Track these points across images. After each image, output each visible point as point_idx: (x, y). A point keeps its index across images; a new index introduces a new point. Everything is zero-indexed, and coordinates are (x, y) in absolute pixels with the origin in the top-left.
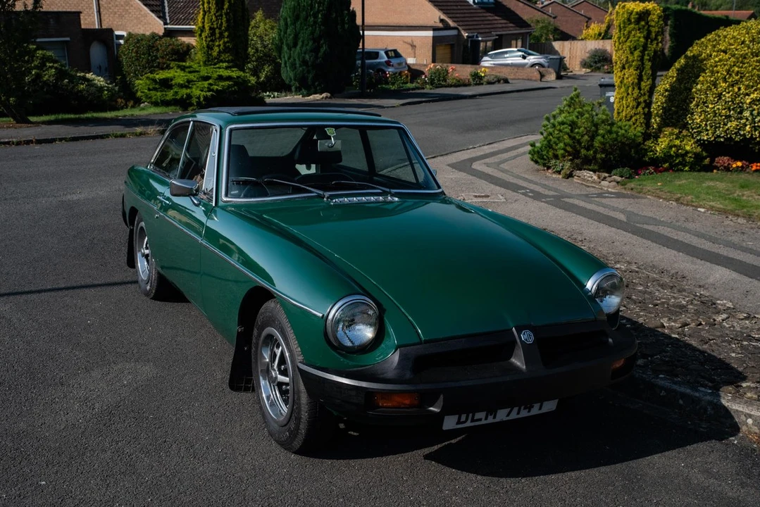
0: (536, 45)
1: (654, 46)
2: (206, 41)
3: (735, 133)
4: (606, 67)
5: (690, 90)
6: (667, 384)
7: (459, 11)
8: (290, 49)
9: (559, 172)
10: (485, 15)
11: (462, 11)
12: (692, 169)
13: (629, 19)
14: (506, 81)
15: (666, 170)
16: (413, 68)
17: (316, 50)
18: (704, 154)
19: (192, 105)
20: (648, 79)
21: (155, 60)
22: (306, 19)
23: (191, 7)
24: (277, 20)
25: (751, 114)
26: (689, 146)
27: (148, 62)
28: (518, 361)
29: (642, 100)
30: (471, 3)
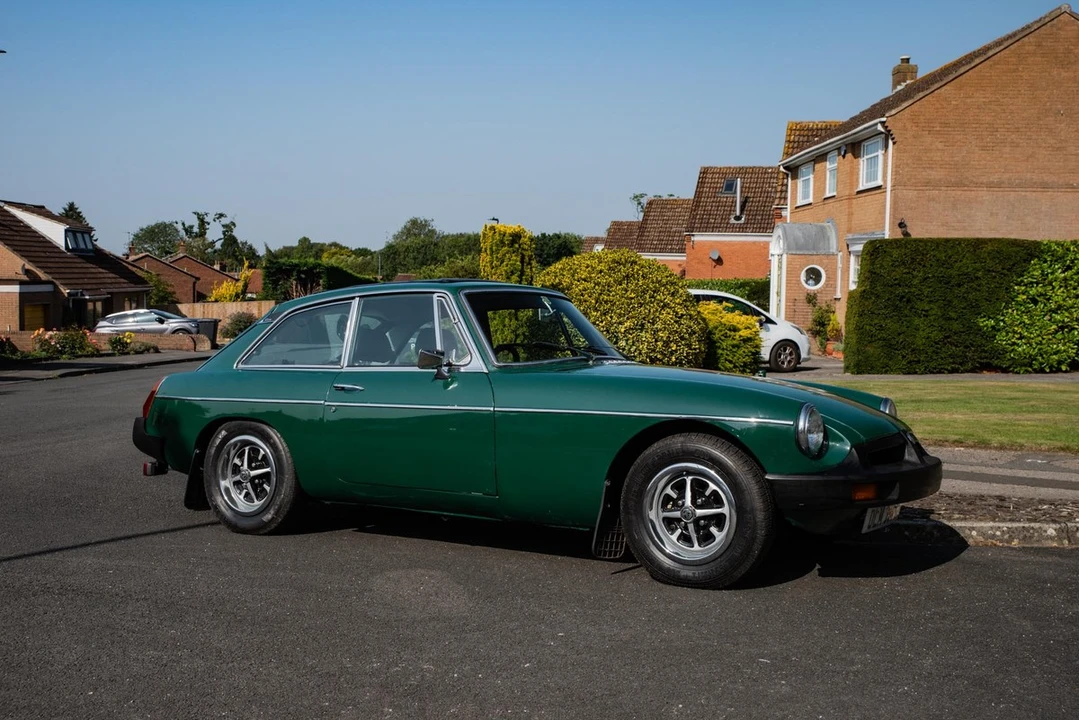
7: (49, 260)
11: (52, 260)
14: (157, 350)
28: (912, 458)
30: (63, 249)
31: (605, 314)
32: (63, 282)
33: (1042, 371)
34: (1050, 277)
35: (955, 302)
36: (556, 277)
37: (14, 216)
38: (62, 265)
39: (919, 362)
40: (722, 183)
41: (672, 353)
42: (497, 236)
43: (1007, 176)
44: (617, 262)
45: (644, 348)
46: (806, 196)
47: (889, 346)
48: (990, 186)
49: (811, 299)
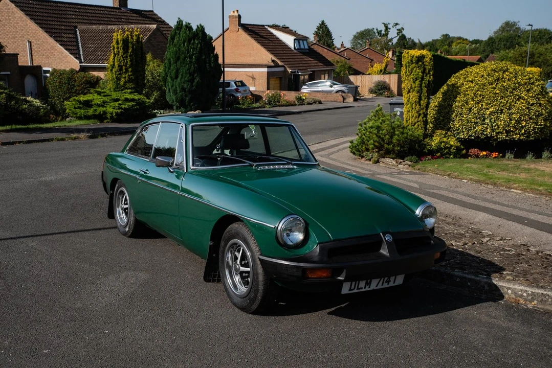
0: (338, 78)
1: (428, 78)
2: (115, 74)
3: (481, 134)
4: (386, 93)
5: (452, 106)
6: (460, 274)
7: (284, 55)
8: (173, 80)
9: (370, 160)
10: (303, 57)
11: (286, 55)
12: (455, 157)
13: (412, 61)
14: (320, 102)
15: (439, 157)
16: (254, 93)
17: (191, 81)
18: (462, 147)
19: (107, 118)
20: (425, 99)
21: (73, 88)
22: (184, 59)
23: (99, 51)
24: (162, 61)
25: (490, 121)
26: (453, 142)
27: (68, 89)
28: (384, 251)
29: (421, 112)
30: (293, 49)
31: (478, 103)
32: (289, 66)
37: (272, 33)
38: (290, 57)
41: (522, 127)
44: (494, 70)
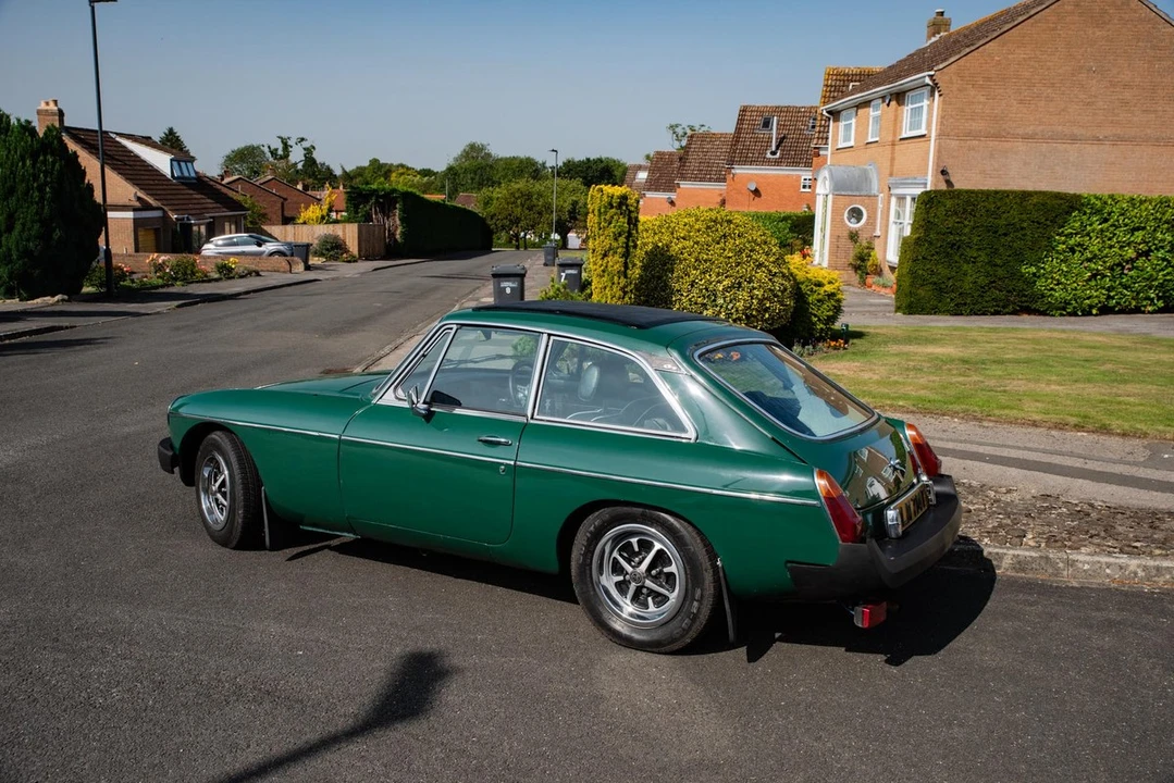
4: (345, 255)
5: (666, 278)
7: (157, 187)
10: (188, 192)
11: (161, 187)
13: (609, 204)
14: (258, 274)
17: (45, 237)
22: (26, 193)
25: (725, 301)
30: (169, 176)
31: (704, 273)
32: (170, 207)
33: (1074, 314)
34: (1089, 228)
35: (1002, 250)
36: (655, 234)
37: (124, 147)
38: (169, 192)
39: (965, 304)
40: (760, 121)
42: (605, 198)
43: (1041, 128)
45: (740, 305)
46: (847, 139)
47: (940, 290)
48: (1026, 137)
49: (854, 236)
